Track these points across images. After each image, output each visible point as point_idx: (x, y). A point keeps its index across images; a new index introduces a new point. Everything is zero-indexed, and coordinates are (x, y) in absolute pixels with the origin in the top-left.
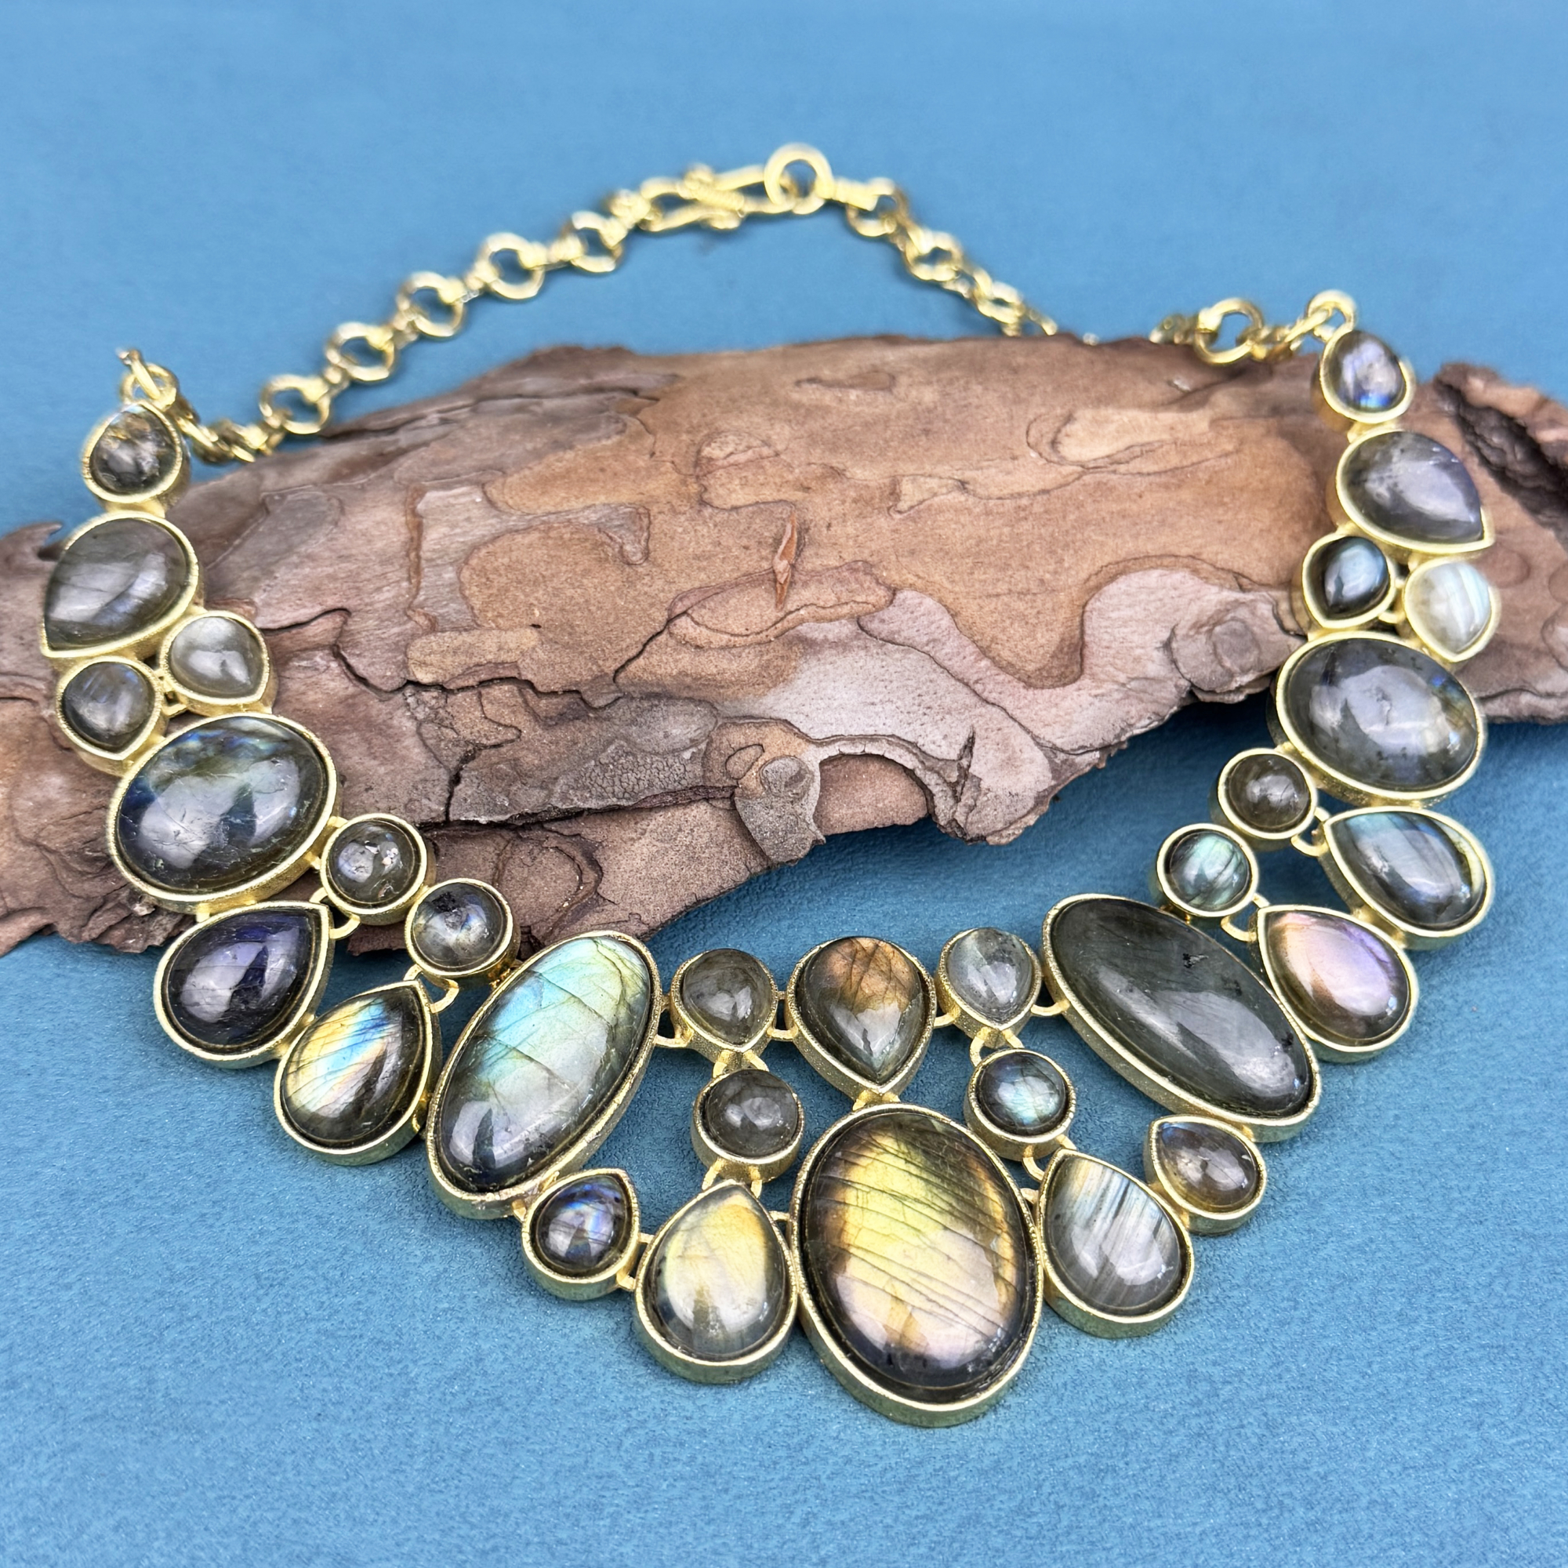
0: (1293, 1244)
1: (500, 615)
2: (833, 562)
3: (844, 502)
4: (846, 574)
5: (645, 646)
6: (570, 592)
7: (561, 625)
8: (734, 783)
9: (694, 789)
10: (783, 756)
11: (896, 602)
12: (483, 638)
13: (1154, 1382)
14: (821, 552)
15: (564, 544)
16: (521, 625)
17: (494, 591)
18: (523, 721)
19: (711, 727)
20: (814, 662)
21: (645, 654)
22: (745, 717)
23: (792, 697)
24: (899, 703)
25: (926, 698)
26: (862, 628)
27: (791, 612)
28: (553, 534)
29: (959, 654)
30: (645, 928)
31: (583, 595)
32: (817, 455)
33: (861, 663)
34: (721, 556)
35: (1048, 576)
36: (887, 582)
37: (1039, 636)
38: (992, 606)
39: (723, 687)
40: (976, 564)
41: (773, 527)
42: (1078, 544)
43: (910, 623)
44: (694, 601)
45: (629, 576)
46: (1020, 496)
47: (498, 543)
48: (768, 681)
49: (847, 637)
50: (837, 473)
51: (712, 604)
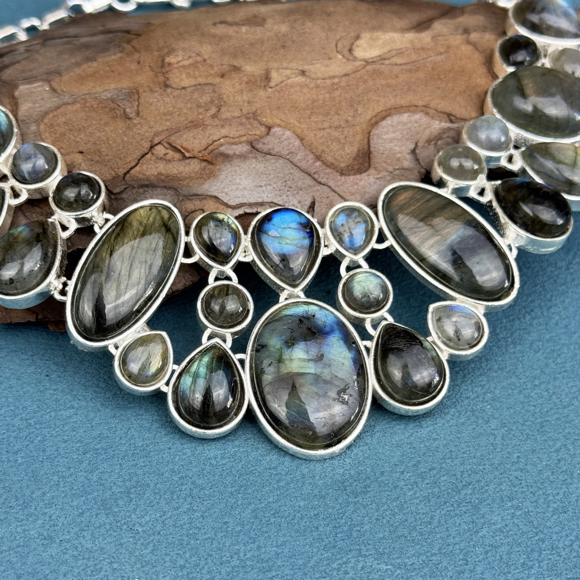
1: (62, 148)
2: (237, 114)
4: (244, 120)
5: (139, 160)
6: (98, 134)
7: (94, 152)
11: (271, 133)
14: (230, 109)
15: (93, 109)
16: (73, 152)
17: (58, 135)
19: (176, 201)
20: (229, 166)
21: (139, 165)
22: (194, 195)
23: (218, 184)
24: (275, 186)
25: (289, 183)
26: (253, 147)
27: (216, 141)
28: (88, 105)
29: (305, 159)
31: (105, 135)
32: (226, 60)
33: (254, 166)
34: (177, 113)
35: (350, 118)
36: (266, 123)
37: (346, 149)
38: (321, 135)
39: (181, 180)
40: (312, 113)
41: (204, 98)
42: (366, 101)
43: (279, 144)
44: (164, 137)
45: (129, 125)
46: (334, 77)
47: (59, 111)
48: (205, 177)
49: (246, 152)
50: (237, 69)
51: (174, 138)
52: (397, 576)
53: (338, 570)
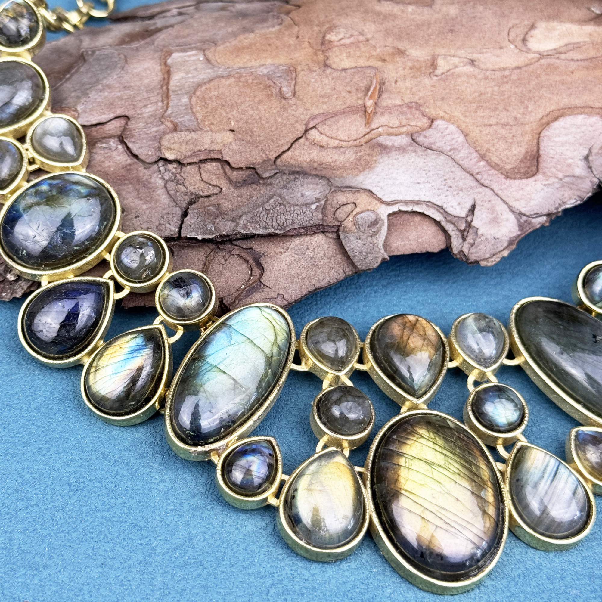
1: (213, 124)
2: (398, 102)
3: (405, 69)
4: (405, 109)
5: (292, 144)
6: (251, 112)
7: (246, 131)
8: (339, 224)
9: (317, 226)
10: (367, 210)
11: (434, 126)
12: (203, 136)
14: (392, 96)
15: (247, 85)
16: (224, 130)
17: (209, 110)
18: (223, 183)
19: (327, 192)
20: (386, 158)
21: (292, 149)
22: (347, 187)
23: (373, 177)
24: (433, 184)
25: (449, 182)
26: (413, 140)
27: (374, 129)
28: (242, 79)
29: (468, 157)
30: (286, 303)
31: (258, 114)
32: (390, 41)
33: (412, 160)
34: (335, 96)
35: (519, 116)
36: (429, 115)
37: (513, 149)
38: (487, 131)
39: (334, 169)
40: (478, 107)
41: (366, 82)
42: (536, 98)
43: (441, 139)
44: (319, 121)
45: (284, 105)
46: (504, 69)
47: (212, 83)
48: (360, 168)
49: (405, 144)
50: (401, 52)
51: (330, 123)
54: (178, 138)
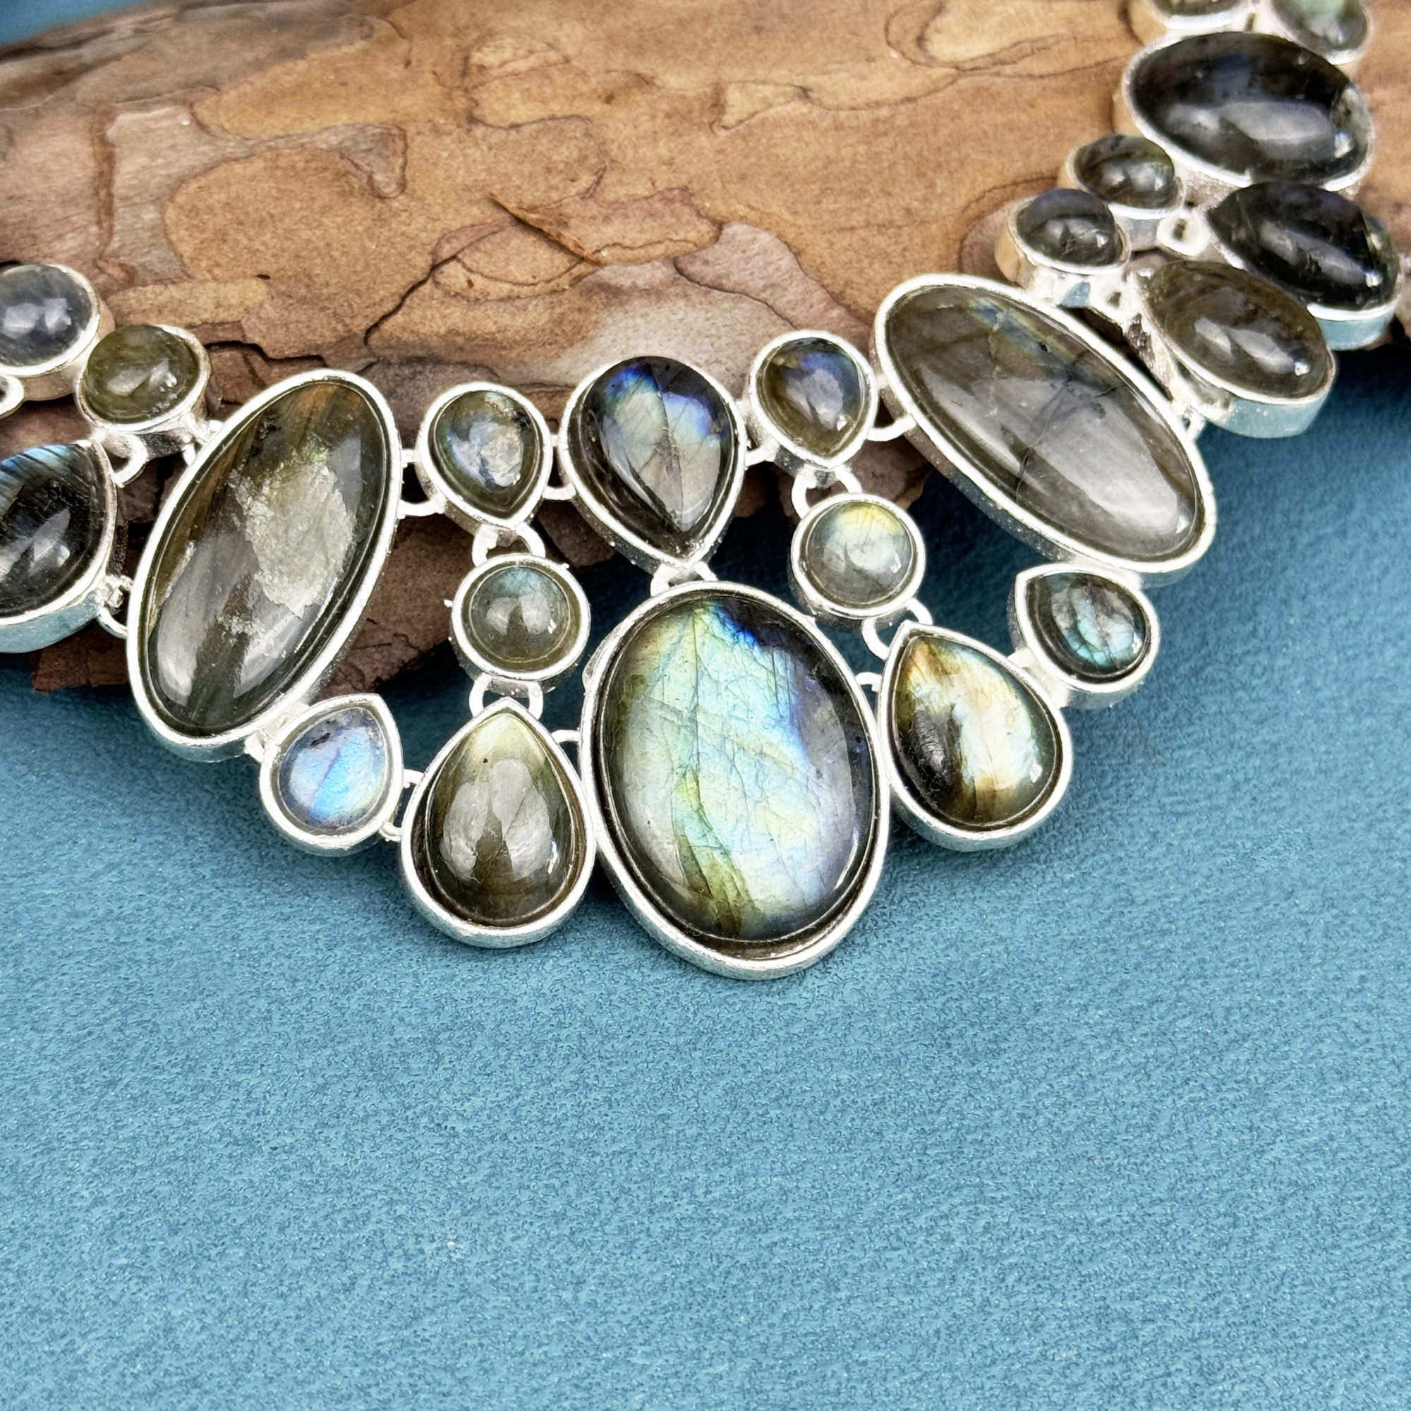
0: (1231, 1146)
1: (218, 265)
2: (642, 190)
3: (653, 117)
4: (658, 205)
5: (403, 298)
6: (306, 234)
7: (296, 276)
11: (723, 238)
12: (195, 292)
13: (1054, 1325)
14: (625, 178)
15: (294, 174)
16: (245, 276)
17: (208, 235)
20: (619, 315)
21: (404, 309)
22: (534, 385)
23: (594, 359)
26: (680, 271)
28: (282, 162)
29: (804, 301)
31: (323, 237)
32: (619, 60)
33: (680, 315)
35: (916, 204)
36: (712, 214)
38: (845, 243)
39: (504, 348)
40: (823, 191)
41: (563, 149)
42: (954, 164)
43: (742, 265)
44: (465, 243)
45: (380, 213)
46: (878, 104)
47: (213, 176)
48: (561, 340)
49: (661, 283)
50: (643, 82)
51: (489, 246)
52: (1068, 1249)
53: (930, 1232)
54: (138, 301)
